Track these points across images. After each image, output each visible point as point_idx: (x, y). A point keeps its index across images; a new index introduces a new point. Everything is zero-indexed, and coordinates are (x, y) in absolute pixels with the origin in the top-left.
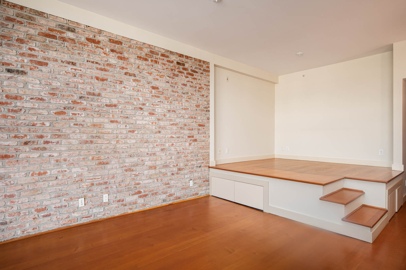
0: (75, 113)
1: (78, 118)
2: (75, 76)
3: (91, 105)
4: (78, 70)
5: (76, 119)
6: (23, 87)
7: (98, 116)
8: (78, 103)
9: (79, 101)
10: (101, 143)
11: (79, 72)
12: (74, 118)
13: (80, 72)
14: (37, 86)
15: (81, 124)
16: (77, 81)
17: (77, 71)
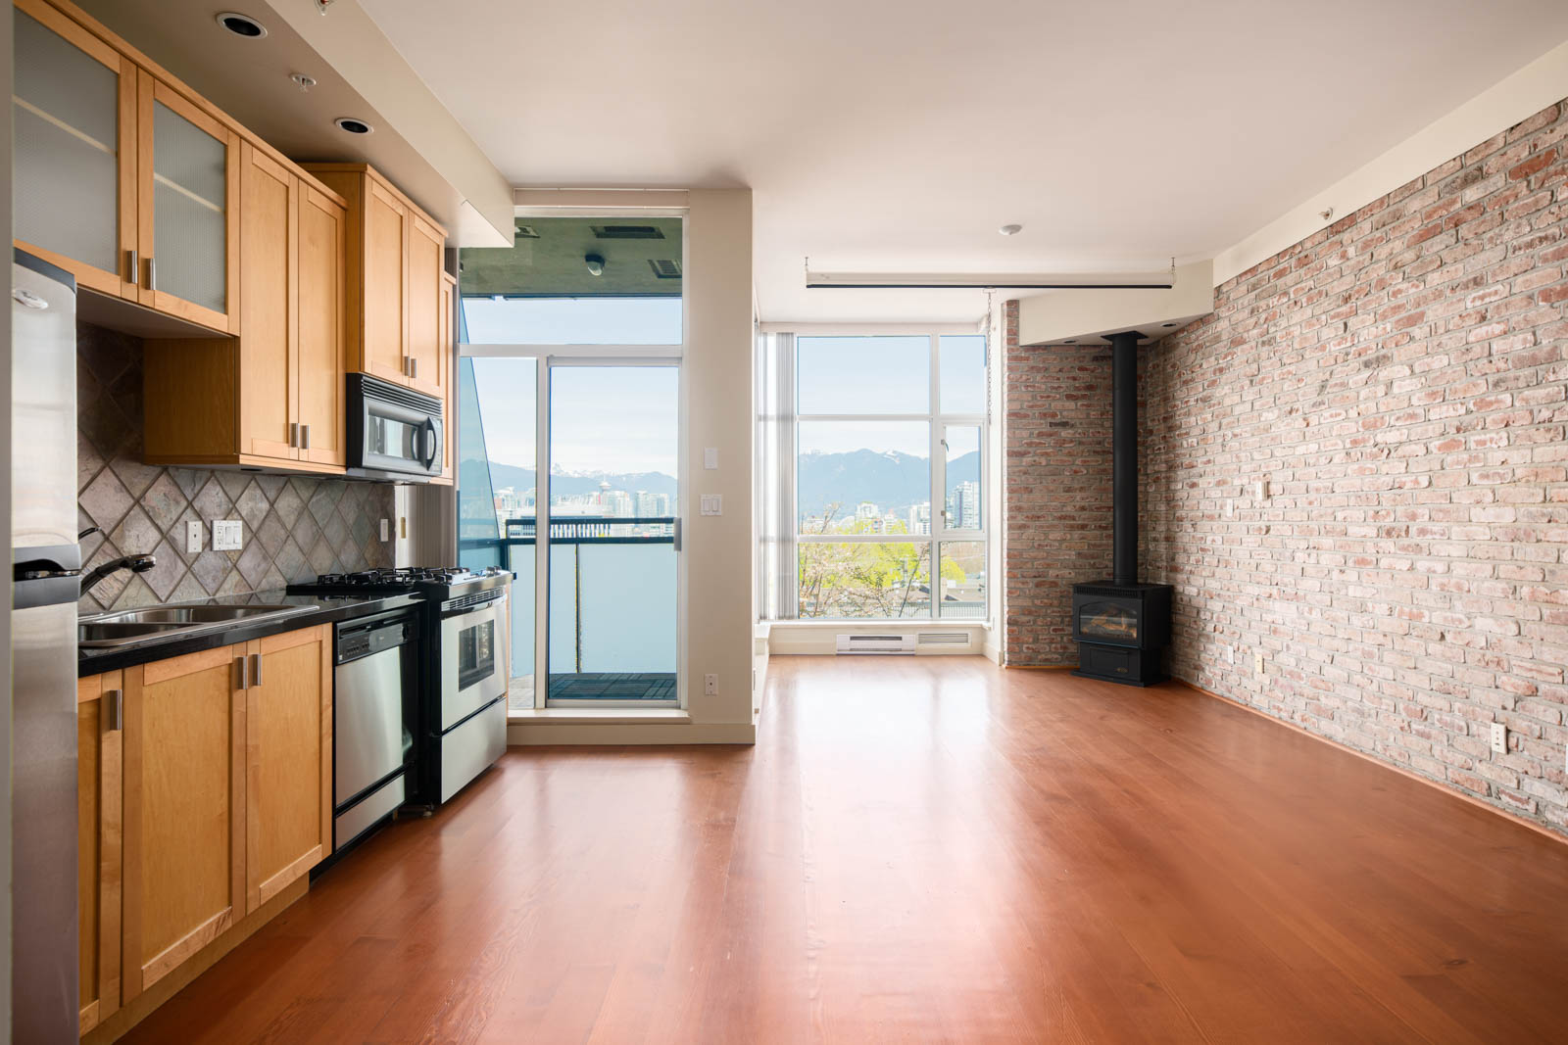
0: (1483, 437)
1: (1489, 455)
2: (1484, 318)
3: (1527, 401)
4: (1490, 295)
5: (1486, 459)
6: (1386, 394)
7: (1549, 436)
8: (1491, 403)
9: (1493, 398)
10: (1559, 540)
11: (1493, 299)
12: (1482, 455)
13: (1497, 298)
14: (1408, 381)
15: (1499, 473)
16: (1487, 332)
17: (1487, 300)
